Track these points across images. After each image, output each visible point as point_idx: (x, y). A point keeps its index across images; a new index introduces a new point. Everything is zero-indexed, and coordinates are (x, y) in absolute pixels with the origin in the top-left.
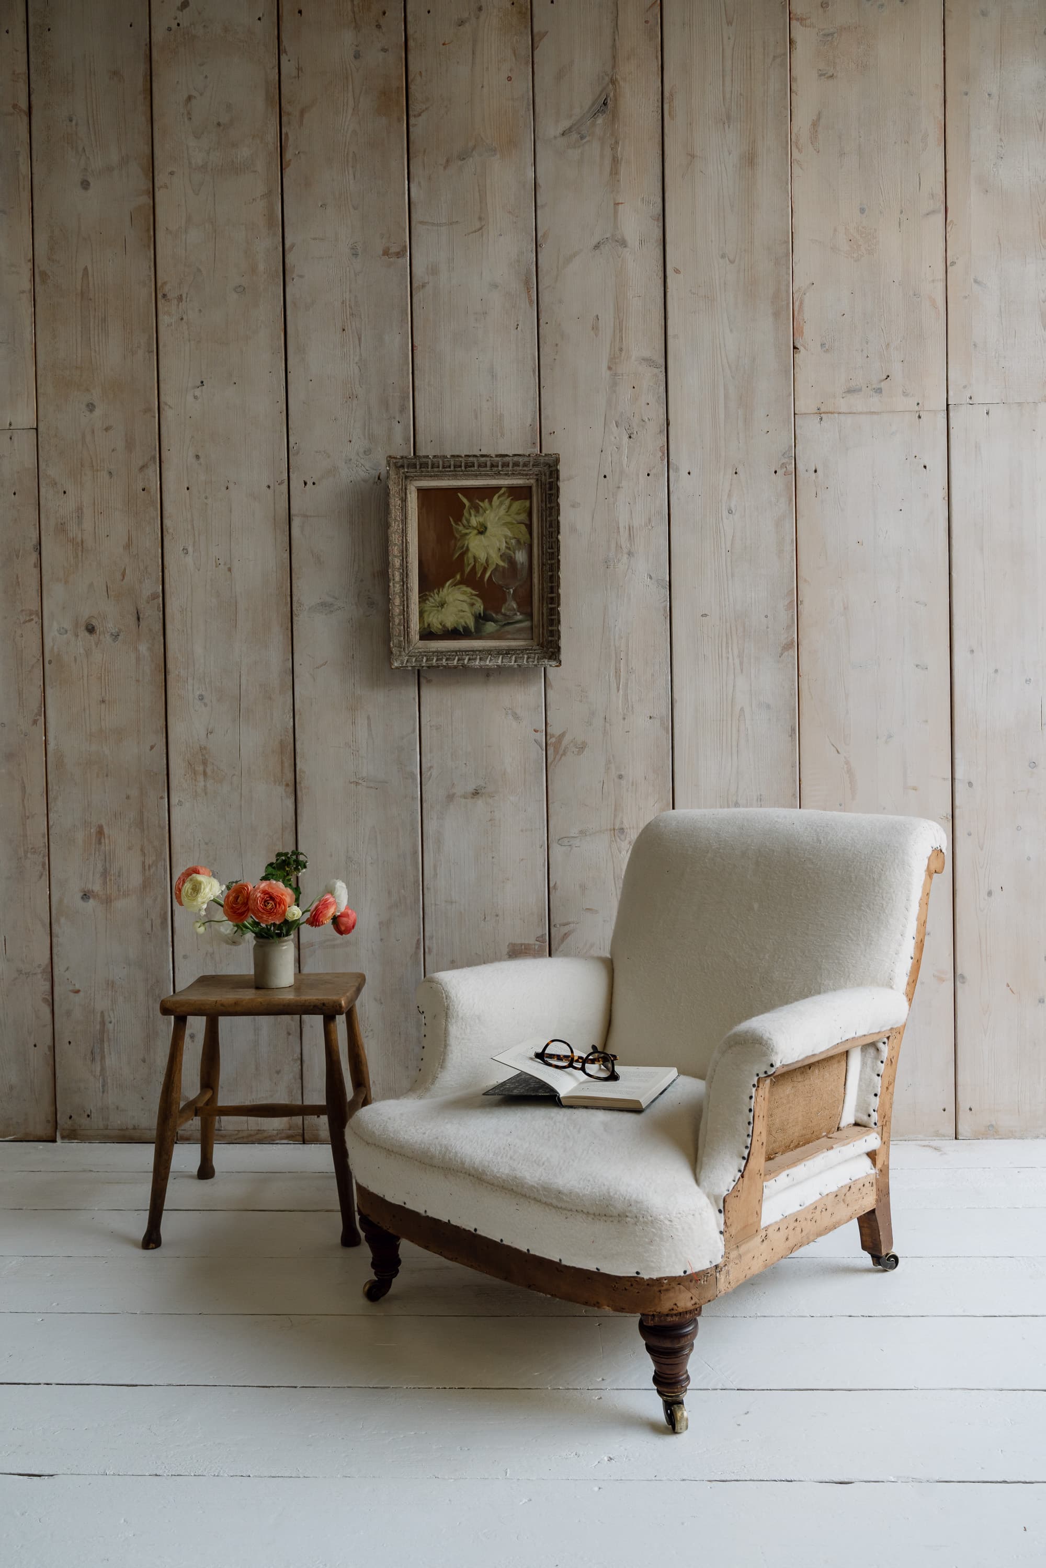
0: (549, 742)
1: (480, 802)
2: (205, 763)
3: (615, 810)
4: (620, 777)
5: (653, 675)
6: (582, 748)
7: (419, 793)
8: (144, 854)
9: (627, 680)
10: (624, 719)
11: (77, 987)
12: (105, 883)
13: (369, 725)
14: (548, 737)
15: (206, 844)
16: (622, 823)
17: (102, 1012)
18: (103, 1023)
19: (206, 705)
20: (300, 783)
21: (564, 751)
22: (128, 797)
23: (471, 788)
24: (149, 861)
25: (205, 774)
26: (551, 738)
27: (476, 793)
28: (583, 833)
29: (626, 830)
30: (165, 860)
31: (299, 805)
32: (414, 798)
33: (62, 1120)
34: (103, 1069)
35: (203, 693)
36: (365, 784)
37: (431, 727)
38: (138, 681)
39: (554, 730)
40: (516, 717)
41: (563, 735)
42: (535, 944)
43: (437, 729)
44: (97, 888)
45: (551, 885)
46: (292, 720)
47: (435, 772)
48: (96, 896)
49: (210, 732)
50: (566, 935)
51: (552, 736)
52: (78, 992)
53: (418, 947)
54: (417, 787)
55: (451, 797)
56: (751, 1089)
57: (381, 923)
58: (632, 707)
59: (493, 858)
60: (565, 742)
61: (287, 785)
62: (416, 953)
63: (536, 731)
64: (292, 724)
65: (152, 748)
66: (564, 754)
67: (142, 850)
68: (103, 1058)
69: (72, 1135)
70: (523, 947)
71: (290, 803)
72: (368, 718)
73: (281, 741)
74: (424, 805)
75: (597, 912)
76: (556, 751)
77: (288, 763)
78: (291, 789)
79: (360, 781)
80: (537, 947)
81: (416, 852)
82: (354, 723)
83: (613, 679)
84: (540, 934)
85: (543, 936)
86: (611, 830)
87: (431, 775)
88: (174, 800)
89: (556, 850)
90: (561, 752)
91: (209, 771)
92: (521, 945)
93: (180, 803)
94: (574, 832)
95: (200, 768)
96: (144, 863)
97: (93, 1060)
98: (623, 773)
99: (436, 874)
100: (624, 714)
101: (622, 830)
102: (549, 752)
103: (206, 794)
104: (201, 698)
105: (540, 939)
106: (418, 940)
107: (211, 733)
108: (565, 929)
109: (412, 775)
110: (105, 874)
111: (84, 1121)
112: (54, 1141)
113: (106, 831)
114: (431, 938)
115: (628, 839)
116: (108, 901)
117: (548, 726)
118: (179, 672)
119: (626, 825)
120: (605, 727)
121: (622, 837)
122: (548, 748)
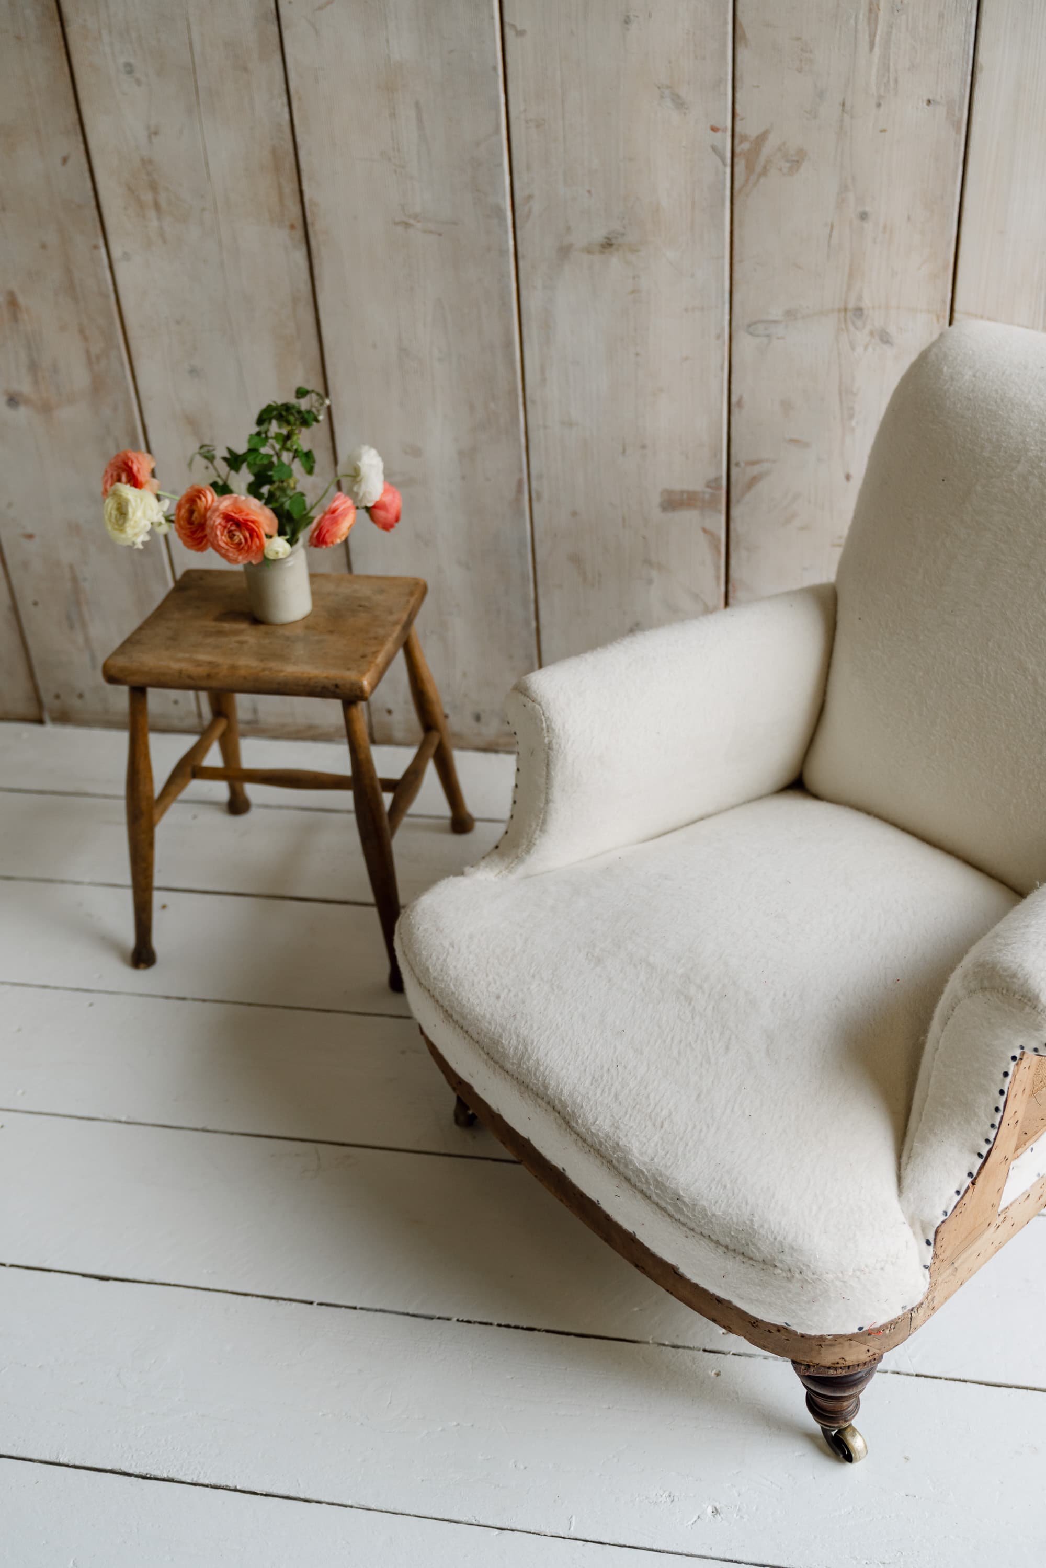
0: (738, 150)
1: (615, 260)
2: (153, 187)
3: (851, 275)
4: (864, 216)
6: (796, 161)
7: (511, 243)
8: (86, 338)
9: (891, 26)
10: (879, 105)
11: (30, 530)
12: (36, 382)
13: (420, 120)
14: (737, 141)
15: (178, 323)
16: (860, 298)
17: (71, 567)
18: (75, 580)
19: (139, 83)
20: (313, 224)
21: (765, 167)
22: (44, 246)
23: (599, 234)
24: (96, 349)
25: (157, 206)
26: (741, 142)
27: (608, 245)
28: (791, 314)
29: (865, 312)
30: (118, 348)
31: (316, 262)
32: (503, 253)
33: (47, 699)
34: (87, 640)
35: (132, 60)
36: (419, 225)
37: (527, 122)
38: (18, 38)
39: (749, 127)
40: (679, 103)
41: (762, 138)
42: (704, 493)
43: (538, 126)
44: (25, 387)
45: (734, 399)
46: (286, 110)
47: (537, 206)
48: (27, 402)
49: (154, 133)
50: (754, 480)
51: (744, 138)
52: (30, 537)
53: (519, 490)
54: (506, 232)
55: (564, 251)
56: (1009, 1064)
57: (461, 453)
58: (896, 81)
59: (637, 355)
60: (768, 148)
61: (292, 227)
62: (518, 500)
63: (714, 129)
64: (287, 116)
65: (65, 160)
66: (765, 172)
67: (82, 331)
68: (84, 626)
69: (64, 718)
70: (685, 496)
71: (300, 256)
72: (417, 105)
73: (274, 152)
74: (521, 264)
75: (807, 445)
76: (750, 168)
77: (289, 188)
78: (299, 233)
79: (411, 221)
80: (707, 497)
81: (509, 344)
82: (393, 115)
83: (863, 26)
84: (711, 475)
85: (717, 479)
86: (839, 311)
87: (530, 212)
88: (116, 252)
89: (746, 344)
90: (758, 169)
91: (163, 198)
92: (682, 492)
93: (126, 256)
94: (776, 312)
95: (148, 197)
96: (88, 352)
97: (71, 627)
98: (867, 209)
99: (544, 380)
100: (880, 97)
101: (859, 311)
102: (736, 169)
103: (164, 241)
104: (129, 69)
105: (713, 484)
106: (520, 483)
107: (156, 133)
108: (755, 470)
109: (499, 212)
110: (33, 367)
111: (77, 703)
112: (42, 723)
113: (21, 300)
114: (540, 477)
115: (868, 327)
116: (46, 409)
117: (737, 118)
118: (85, 20)
119: (866, 303)
120: (842, 121)
121: (859, 323)
122: (736, 160)
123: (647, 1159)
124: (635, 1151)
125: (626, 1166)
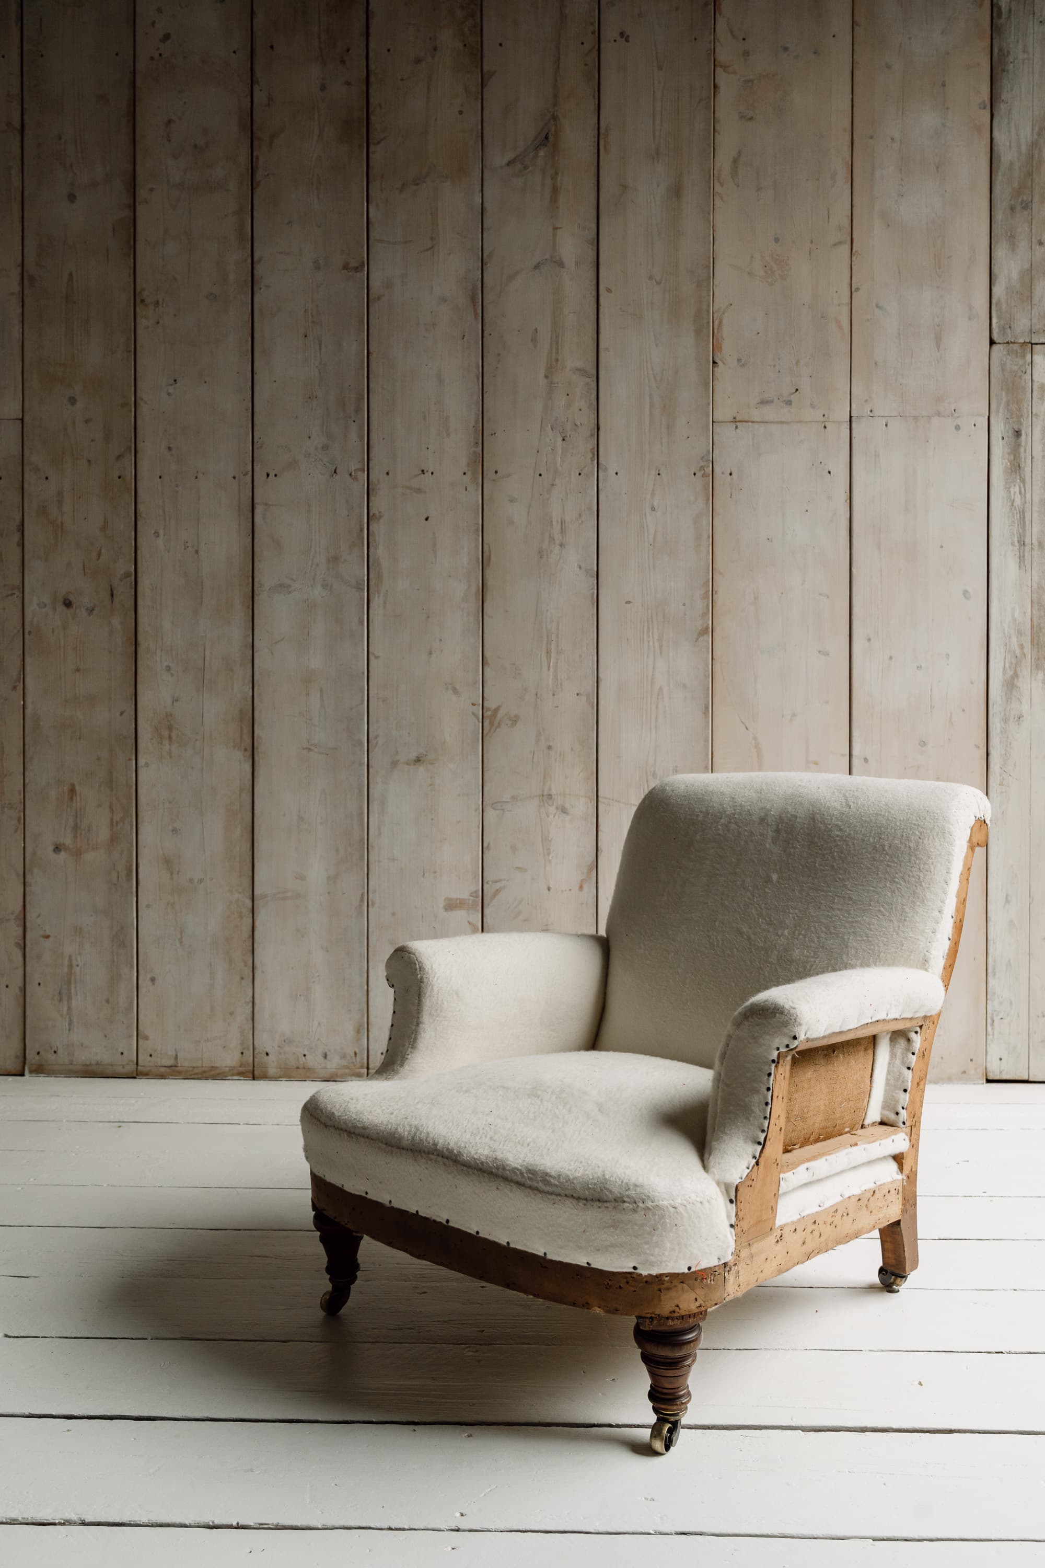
0: (485, 715)
1: (421, 769)
2: (170, 728)
3: (544, 778)
4: (549, 748)
5: (580, 656)
6: (515, 721)
7: (366, 759)
8: (112, 811)
9: (557, 660)
10: (554, 695)
11: (48, 933)
12: (75, 837)
13: (322, 696)
14: (485, 711)
15: (170, 802)
16: (550, 789)
17: (70, 957)
18: (70, 966)
19: (172, 675)
20: (257, 748)
21: (499, 723)
22: (99, 759)
23: (413, 755)
24: (117, 817)
25: (170, 738)
26: (487, 711)
27: (418, 760)
28: (514, 798)
29: (553, 797)
30: (131, 817)
31: (256, 768)
32: (361, 764)
33: (30, 1056)
34: (69, 1008)
35: (171, 665)
36: (316, 750)
37: (378, 699)
38: (110, 652)
39: (491, 704)
40: (455, 691)
41: (497, 710)
42: (469, 899)
43: (384, 701)
44: (68, 841)
45: (485, 845)
46: (251, 690)
47: (381, 741)
48: (67, 849)
49: (175, 700)
50: (497, 892)
51: (489, 709)
52: (47, 937)
53: (362, 901)
54: (364, 753)
55: (394, 764)
57: (328, 878)
58: (561, 684)
59: (432, 819)
60: (500, 715)
61: (246, 750)
62: (360, 906)
63: (473, 704)
64: (251, 694)
65: (122, 714)
66: (499, 726)
67: (111, 807)
68: (70, 998)
69: (40, 1070)
70: (458, 901)
71: (248, 767)
72: (321, 690)
73: (241, 711)
74: (371, 770)
75: (525, 870)
76: (491, 724)
77: (247, 730)
78: (249, 753)
79: (312, 748)
80: (470, 902)
81: (362, 813)
82: (308, 694)
83: (544, 659)
84: (474, 890)
85: (476, 892)
86: (540, 796)
87: (377, 743)
88: (141, 762)
89: (490, 814)
90: (496, 724)
91: (174, 737)
92: (457, 899)
93: (147, 765)
94: (506, 797)
95: (166, 733)
96: (112, 819)
97: (61, 1000)
98: (551, 744)
99: (380, 834)
100: (554, 691)
101: (550, 796)
102: (485, 724)
103: (171, 757)
104: (168, 668)
105: (473, 894)
106: (363, 895)
107: (177, 700)
108: (497, 886)
109: (361, 743)
110: (76, 828)
111: (51, 1057)
112: (22, 1075)
113: (78, 788)
114: (375, 892)
115: (555, 804)
116: (78, 853)
117: (485, 700)
118: (149, 645)
119: (554, 792)
120: (536, 702)
121: (550, 802)
122: (484, 720)
123: (520, 1161)
124: (511, 1159)
125: (504, 1169)
